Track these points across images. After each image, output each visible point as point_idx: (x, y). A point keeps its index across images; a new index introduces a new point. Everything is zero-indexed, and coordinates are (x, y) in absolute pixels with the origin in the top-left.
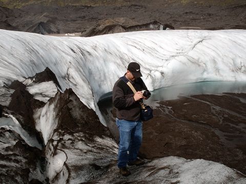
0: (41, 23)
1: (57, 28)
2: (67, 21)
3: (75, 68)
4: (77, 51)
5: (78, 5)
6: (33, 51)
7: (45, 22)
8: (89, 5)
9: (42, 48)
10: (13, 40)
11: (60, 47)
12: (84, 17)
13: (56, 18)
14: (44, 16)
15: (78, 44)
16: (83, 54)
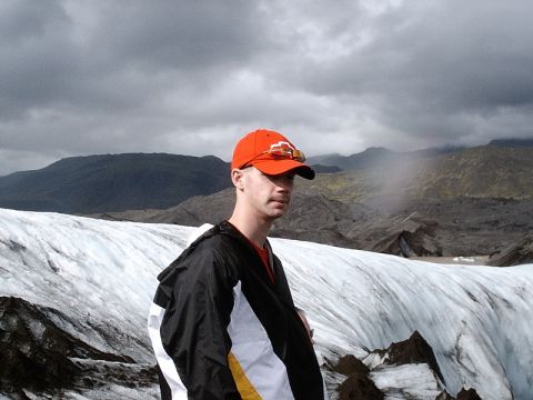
0: (404, 235)
1: (436, 245)
2: (458, 229)
3: (475, 336)
4: (482, 297)
5: (483, 196)
6: (386, 293)
7: (413, 231)
8: (507, 197)
9: (406, 288)
10: (347, 267)
11: (443, 288)
12: (497, 222)
13: (436, 225)
14: (411, 219)
15: (483, 281)
16: (493, 304)
